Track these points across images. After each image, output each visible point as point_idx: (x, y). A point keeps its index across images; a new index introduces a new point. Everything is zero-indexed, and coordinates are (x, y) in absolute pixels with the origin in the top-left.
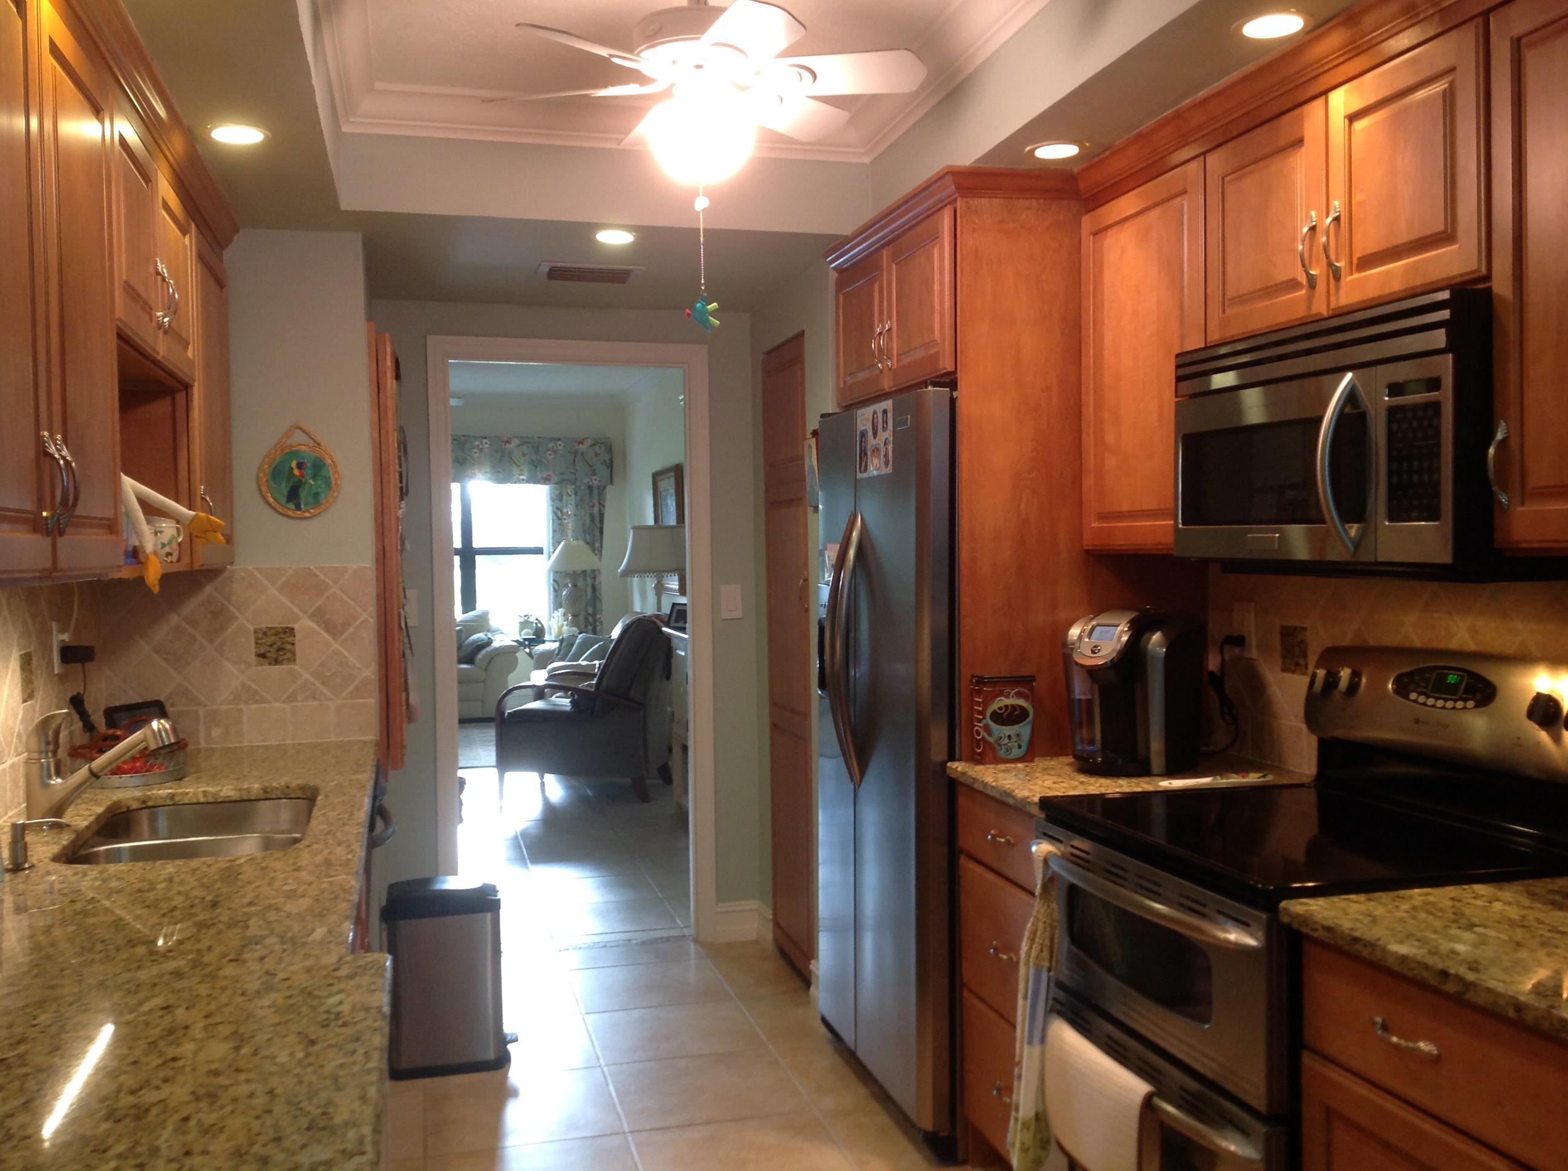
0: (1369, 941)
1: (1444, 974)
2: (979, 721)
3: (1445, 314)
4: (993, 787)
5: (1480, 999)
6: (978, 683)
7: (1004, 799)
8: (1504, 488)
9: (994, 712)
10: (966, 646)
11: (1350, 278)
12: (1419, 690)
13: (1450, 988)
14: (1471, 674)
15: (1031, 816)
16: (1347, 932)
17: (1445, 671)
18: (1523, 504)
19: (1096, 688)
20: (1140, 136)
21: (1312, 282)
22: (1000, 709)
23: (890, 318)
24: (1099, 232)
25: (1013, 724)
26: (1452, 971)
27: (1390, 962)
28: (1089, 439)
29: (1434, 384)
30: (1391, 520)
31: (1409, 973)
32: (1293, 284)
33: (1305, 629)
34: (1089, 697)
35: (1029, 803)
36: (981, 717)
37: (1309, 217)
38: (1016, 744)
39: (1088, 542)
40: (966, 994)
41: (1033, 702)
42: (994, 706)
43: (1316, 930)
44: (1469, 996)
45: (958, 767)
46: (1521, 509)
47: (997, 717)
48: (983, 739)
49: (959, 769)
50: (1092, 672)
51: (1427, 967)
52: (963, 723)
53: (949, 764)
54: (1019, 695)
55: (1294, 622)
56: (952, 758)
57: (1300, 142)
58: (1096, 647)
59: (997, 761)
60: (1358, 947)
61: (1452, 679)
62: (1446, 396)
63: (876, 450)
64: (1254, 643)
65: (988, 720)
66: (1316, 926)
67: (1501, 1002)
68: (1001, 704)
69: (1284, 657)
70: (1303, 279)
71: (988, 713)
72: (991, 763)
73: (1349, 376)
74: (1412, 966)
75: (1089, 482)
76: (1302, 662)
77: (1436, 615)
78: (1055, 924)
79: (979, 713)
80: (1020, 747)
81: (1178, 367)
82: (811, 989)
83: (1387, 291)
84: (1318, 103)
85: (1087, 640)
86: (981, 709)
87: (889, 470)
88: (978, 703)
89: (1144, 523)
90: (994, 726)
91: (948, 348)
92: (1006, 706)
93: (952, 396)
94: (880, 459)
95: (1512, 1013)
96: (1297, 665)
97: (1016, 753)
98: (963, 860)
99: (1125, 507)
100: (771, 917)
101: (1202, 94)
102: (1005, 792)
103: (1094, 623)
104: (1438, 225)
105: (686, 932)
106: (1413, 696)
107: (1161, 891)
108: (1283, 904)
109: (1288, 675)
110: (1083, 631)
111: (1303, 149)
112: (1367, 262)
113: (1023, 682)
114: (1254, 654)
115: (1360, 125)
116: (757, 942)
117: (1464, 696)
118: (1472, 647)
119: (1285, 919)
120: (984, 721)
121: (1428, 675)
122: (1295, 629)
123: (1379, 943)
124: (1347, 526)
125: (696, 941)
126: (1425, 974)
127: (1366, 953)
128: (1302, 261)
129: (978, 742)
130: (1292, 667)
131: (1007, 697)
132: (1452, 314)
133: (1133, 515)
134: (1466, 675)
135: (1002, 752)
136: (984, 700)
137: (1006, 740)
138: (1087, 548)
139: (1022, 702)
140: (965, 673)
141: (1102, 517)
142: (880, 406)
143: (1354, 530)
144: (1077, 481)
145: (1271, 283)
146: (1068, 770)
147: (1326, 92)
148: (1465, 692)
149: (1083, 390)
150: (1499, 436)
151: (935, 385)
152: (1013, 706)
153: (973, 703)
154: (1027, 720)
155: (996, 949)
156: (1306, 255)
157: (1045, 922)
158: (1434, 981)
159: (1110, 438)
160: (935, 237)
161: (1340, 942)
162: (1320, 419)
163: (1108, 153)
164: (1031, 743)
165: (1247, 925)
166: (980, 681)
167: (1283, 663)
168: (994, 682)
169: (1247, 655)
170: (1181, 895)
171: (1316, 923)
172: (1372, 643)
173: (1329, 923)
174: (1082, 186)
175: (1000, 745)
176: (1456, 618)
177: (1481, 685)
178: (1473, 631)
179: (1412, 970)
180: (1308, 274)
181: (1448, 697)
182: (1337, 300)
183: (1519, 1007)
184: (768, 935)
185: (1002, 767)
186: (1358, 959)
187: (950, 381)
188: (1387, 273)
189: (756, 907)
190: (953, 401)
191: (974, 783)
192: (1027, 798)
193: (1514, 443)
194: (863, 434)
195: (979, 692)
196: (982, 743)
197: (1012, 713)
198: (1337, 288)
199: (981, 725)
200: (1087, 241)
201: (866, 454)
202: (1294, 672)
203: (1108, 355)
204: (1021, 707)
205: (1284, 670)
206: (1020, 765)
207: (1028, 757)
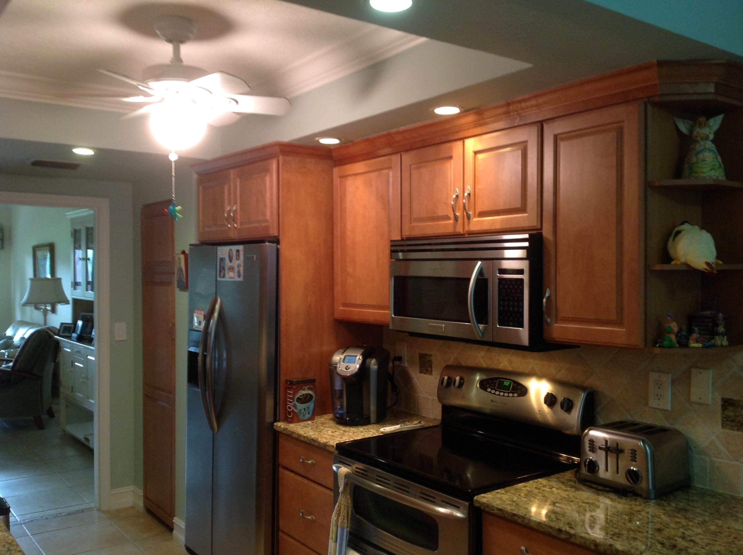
0: (521, 516)
1: (560, 531)
2: (291, 402)
3: (526, 244)
4: (304, 437)
5: (578, 541)
6: (290, 384)
7: (313, 443)
8: (549, 316)
9: (298, 398)
10: (283, 366)
11: (475, 219)
12: (491, 387)
13: (563, 536)
14: (515, 382)
15: (332, 453)
16: (510, 511)
17: (503, 380)
18: (556, 323)
19: (345, 384)
20: (368, 140)
21: (456, 218)
22: (301, 396)
23: (236, 203)
24: (344, 177)
25: (306, 403)
26: (563, 529)
27: (532, 524)
28: (337, 268)
29: (520, 272)
30: (499, 326)
31: (543, 530)
32: (447, 218)
33: (431, 355)
34: (342, 388)
35: (328, 445)
36: (291, 400)
37: (455, 191)
38: (307, 412)
39: (337, 316)
40: (281, 534)
41: (315, 392)
42: (298, 395)
43: (494, 510)
44: (573, 540)
45: (281, 425)
46: (555, 325)
47: (299, 400)
48: (293, 411)
49: (282, 427)
50: (344, 379)
51: (551, 527)
52: (281, 402)
53: (275, 424)
54: (309, 389)
55: (425, 352)
56: (275, 420)
57: (451, 157)
58: (347, 366)
59: (299, 421)
60: (516, 518)
61: (507, 383)
62: (525, 277)
63: (232, 269)
64: (406, 359)
65: (295, 402)
66: (494, 508)
67: (587, 543)
68: (301, 394)
69: (420, 367)
70: (452, 216)
71: (295, 399)
72: (296, 422)
73: (479, 263)
74: (544, 527)
75: (338, 289)
76: (429, 369)
77: (493, 354)
78: (349, 505)
79: (290, 398)
80: (309, 413)
81: (392, 246)
82: (173, 532)
83: (493, 228)
84: (460, 143)
85: (342, 363)
86: (292, 397)
87: (241, 279)
88: (290, 394)
89: (367, 310)
90: (298, 404)
91: (275, 225)
92: (303, 395)
93: (277, 247)
94: (234, 273)
95: (593, 547)
96: (427, 370)
97: (308, 416)
98: (281, 470)
99: (358, 302)
100: (142, 494)
101: (402, 128)
102: (312, 439)
103: (345, 354)
104: (518, 205)
105: (92, 505)
106: (489, 390)
107: (409, 490)
108: (476, 498)
109: (422, 375)
110: (341, 358)
111: (452, 161)
112: (482, 214)
113: (310, 382)
114: (406, 365)
115: (480, 156)
116: (133, 507)
117: (512, 391)
118: (510, 369)
119: (477, 505)
120: (293, 403)
121: (495, 381)
122: (426, 355)
123: (526, 517)
124: (479, 325)
125: (99, 510)
126: (551, 530)
127: (520, 521)
128: (453, 208)
129: (289, 413)
130: (425, 371)
131: (304, 390)
132: (530, 244)
133: (362, 306)
134: (512, 382)
135: (301, 417)
136: (293, 392)
137: (303, 411)
138: (335, 318)
139: (310, 392)
140: (283, 378)
141: (345, 305)
142: (235, 248)
143: (481, 326)
144: (332, 288)
145: (436, 215)
146: (332, 424)
147: (463, 139)
148: (512, 390)
149: (335, 247)
150: (547, 295)
151: (270, 242)
152: (306, 394)
153: (286, 393)
154: (312, 401)
155: (302, 513)
156: (454, 207)
157: (344, 505)
158: (554, 533)
159: (350, 270)
160: (267, 170)
161: (506, 516)
162: (469, 279)
163: (350, 144)
164: (314, 410)
165: (459, 507)
166: (292, 383)
167: (420, 369)
168: (298, 383)
169: (402, 365)
170: (421, 493)
171: (493, 507)
172: (464, 364)
173: (500, 507)
174: (334, 154)
175: (300, 413)
176: (502, 356)
177: (519, 387)
178: (510, 362)
179: (543, 528)
180: (455, 215)
181: (505, 391)
182: (469, 227)
183: (596, 545)
184: (141, 504)
185: (302, 424)
186: (515, 523)
187: (276, 241)
188: (493, 220)
189: (132, 489)
190: (278, 250)
191: (292, 434)
192: (327, 443)
193: (553, 298)
194: (222, 260)
195: (290, 389)
196: (292, 413)
197: (306, 398)
198: (469, 223)
199: (291, 404)
200: (336, 180)
201: (224, 269)
202: (425, 373)
203: (348, 233)
204: (309, 394)
205: (421, 372)
206: (309, 422)
207: (312, 419)
